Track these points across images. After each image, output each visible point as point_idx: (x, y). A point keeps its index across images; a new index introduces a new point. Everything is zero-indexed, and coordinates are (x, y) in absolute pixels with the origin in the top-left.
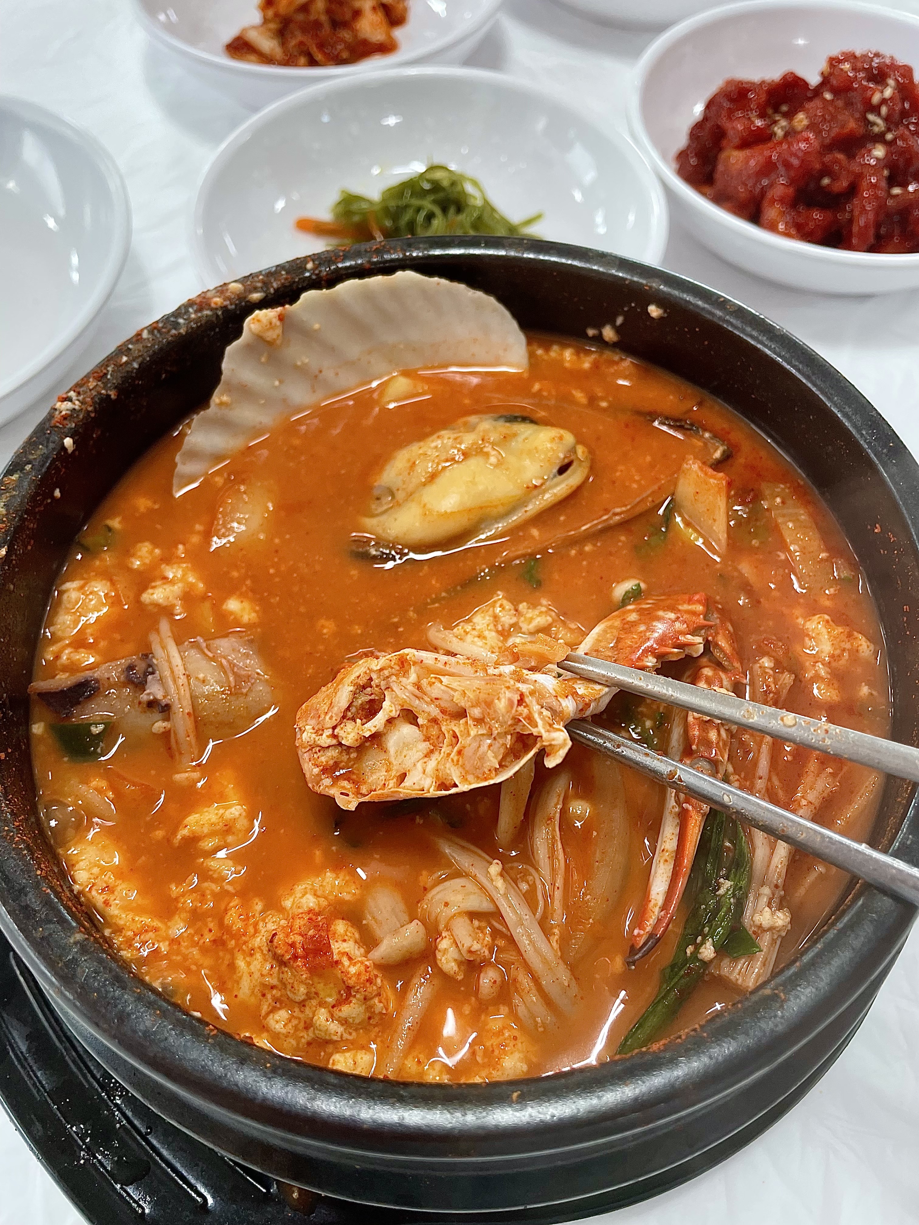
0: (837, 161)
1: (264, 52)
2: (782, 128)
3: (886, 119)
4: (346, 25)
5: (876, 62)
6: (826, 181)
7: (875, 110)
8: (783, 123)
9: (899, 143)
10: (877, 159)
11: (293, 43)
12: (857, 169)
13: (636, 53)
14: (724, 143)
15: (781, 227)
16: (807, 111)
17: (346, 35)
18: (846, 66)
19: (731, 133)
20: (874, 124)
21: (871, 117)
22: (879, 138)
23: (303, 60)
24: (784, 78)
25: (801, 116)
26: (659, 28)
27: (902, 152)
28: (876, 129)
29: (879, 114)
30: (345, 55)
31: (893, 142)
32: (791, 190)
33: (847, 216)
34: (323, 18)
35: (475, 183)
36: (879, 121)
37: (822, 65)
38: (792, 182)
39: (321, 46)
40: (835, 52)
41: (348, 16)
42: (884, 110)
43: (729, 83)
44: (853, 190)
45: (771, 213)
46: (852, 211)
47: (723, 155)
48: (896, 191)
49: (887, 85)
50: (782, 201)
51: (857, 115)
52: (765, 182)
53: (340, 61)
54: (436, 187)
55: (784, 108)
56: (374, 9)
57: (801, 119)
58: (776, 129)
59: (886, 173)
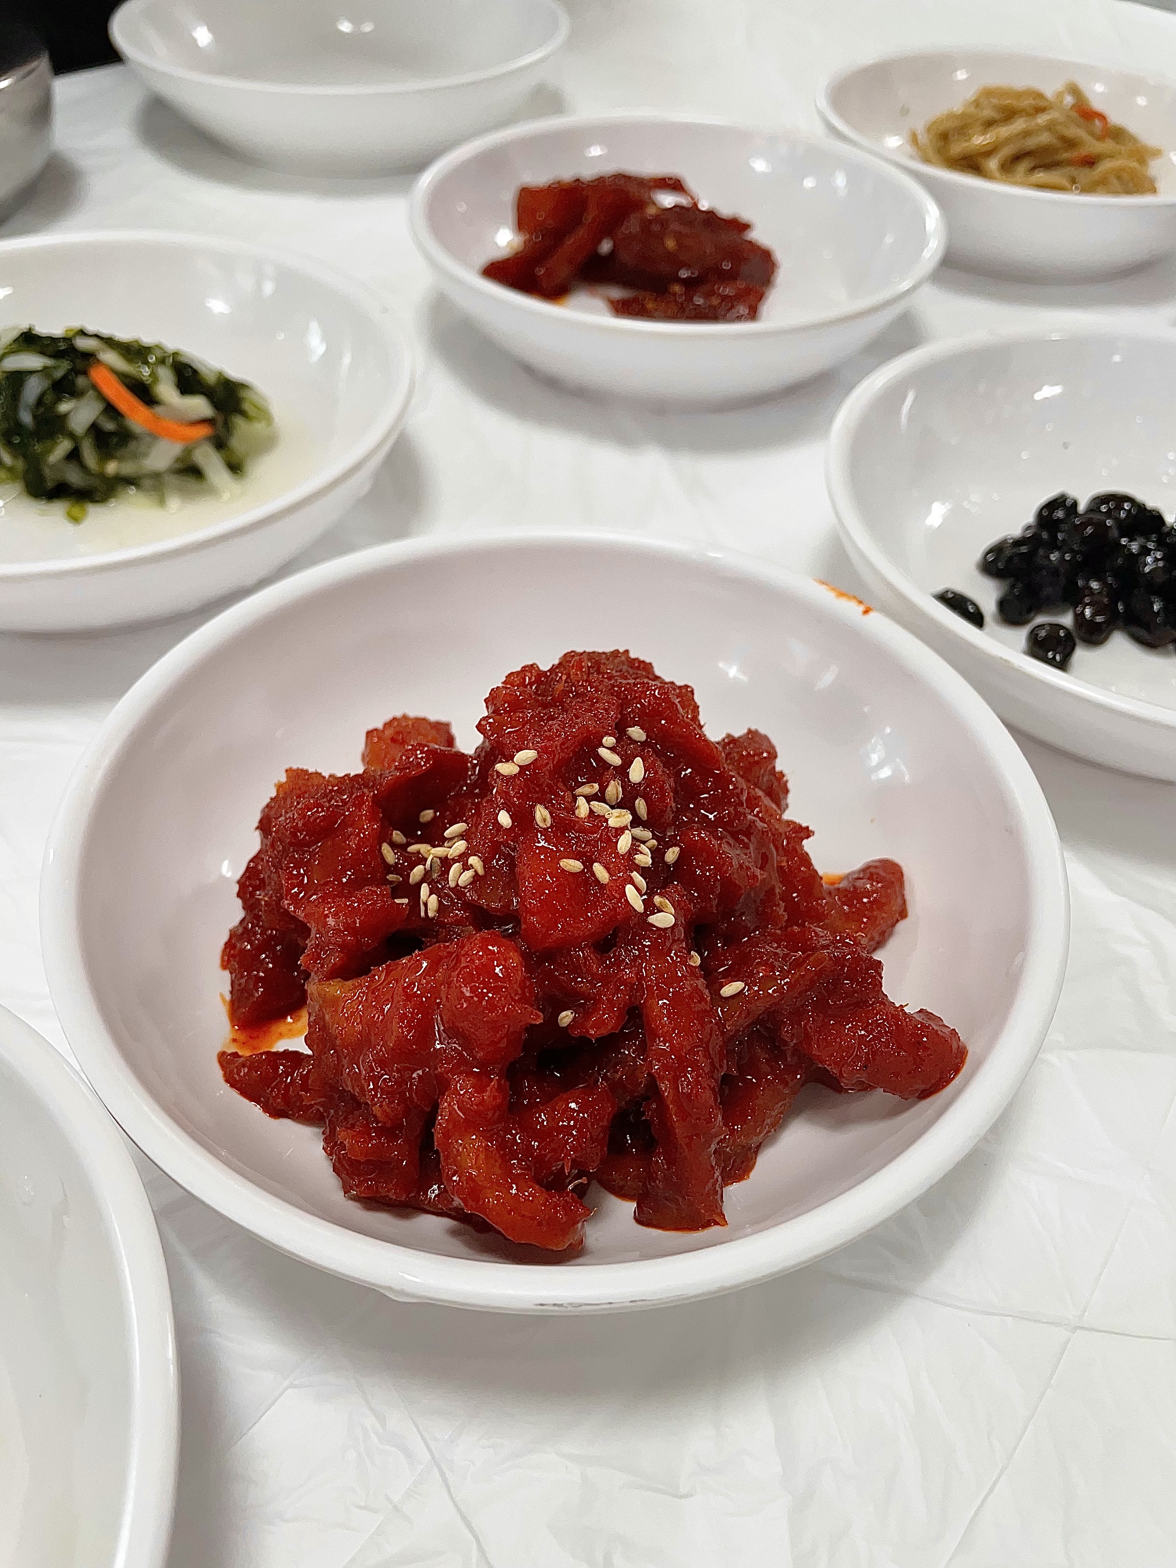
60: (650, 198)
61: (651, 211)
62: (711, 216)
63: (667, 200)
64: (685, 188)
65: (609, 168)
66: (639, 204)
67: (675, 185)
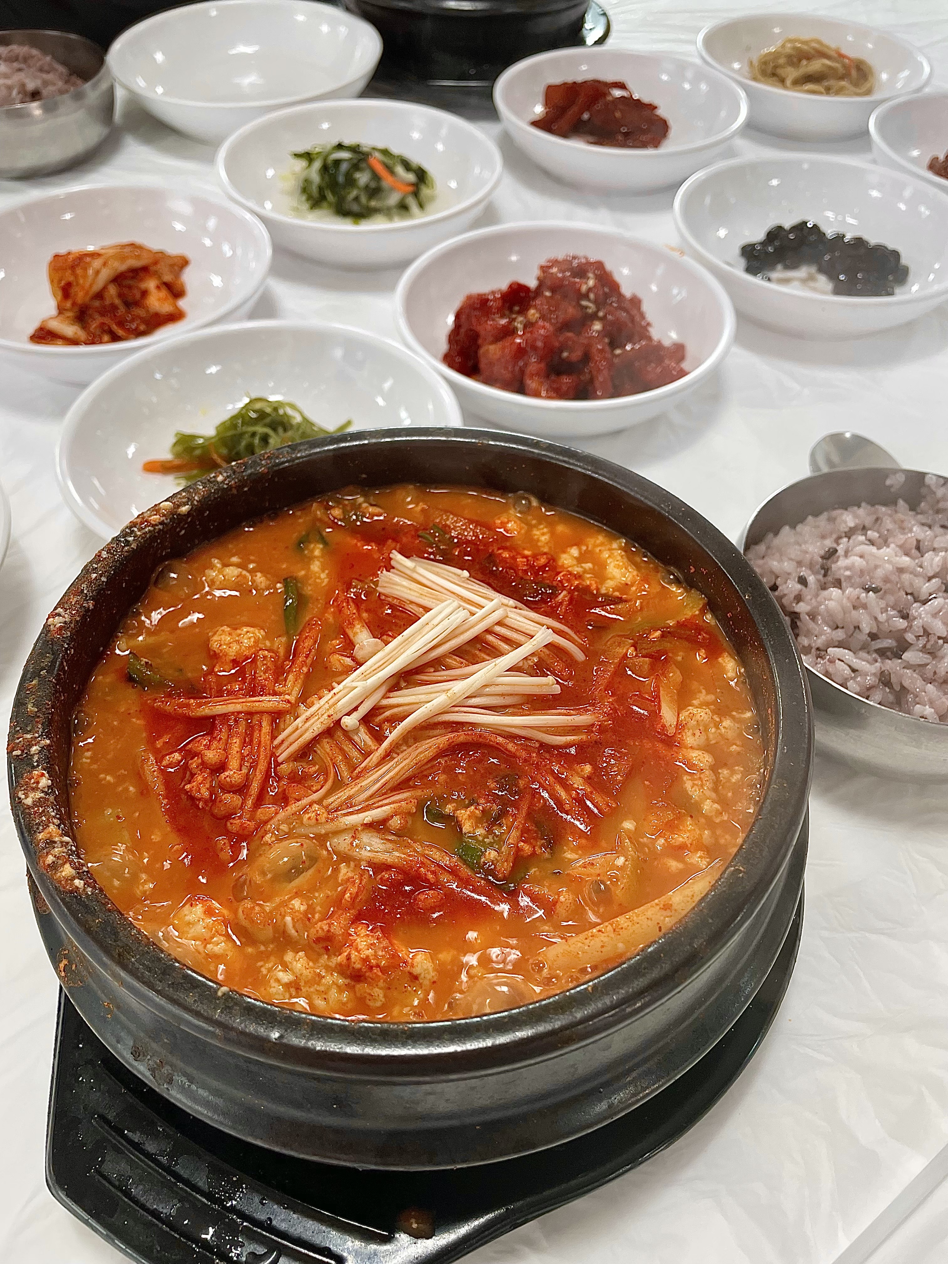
0: (568, 339)
1: (69, 337)
2: (521, 322)
3: (595, 302)
4: (137, 304)
5: (575, 263)
6: (565, 354)
7: (586, 296)
8: (520, 319)
9: (609, 317)
10: (597, 331)
11: (94, 325)
12: (585, 341)
13: (392, 288)
14: (480, 341)
15: (543, 393)
16: (535, 307)
17: (141, 312)
18: (554, 270)
19: (482, 333)
20: (586, 307)
21: (584, 303)
22: (594, 317)
23: (106, 338)
24: (510, 286)
25: (532, 311)
26: (404, 264)
27: (612, 323)
28: (590, 311)
29: (589, 300)
30: (142, 327)
31: (604, 317)
32: (542, 365)
33: (588, 376)
34: (117, 301)
35: (293, 407)
36: (591, 305)
37: (536, 272)
38: (541, 359)
39: (121, 324)
40: (543, 262)
41: (138, 296)
42: (592, 296)
43: (469, 297)
44: (587, 357)
45: (532, 384)
46: (591, 372)
47: (482, 351)
48: (618, 352)
49: (588, 278)
50: (538, 374)
51: (574, 303)
52: (521, 363)
53: (139, 334)
54: (262, 415)
55: (517, 308)
56: (158, 287)
57: (533, 314)
58: (516, 324)
59: (607, 340)
60: (609, 92)
61: (609, 98)
62: (638, 103)
63: (617, 93)
64: (627, 87)
65: (589, 77)
66: (604, 95)
67: (621, 86)
